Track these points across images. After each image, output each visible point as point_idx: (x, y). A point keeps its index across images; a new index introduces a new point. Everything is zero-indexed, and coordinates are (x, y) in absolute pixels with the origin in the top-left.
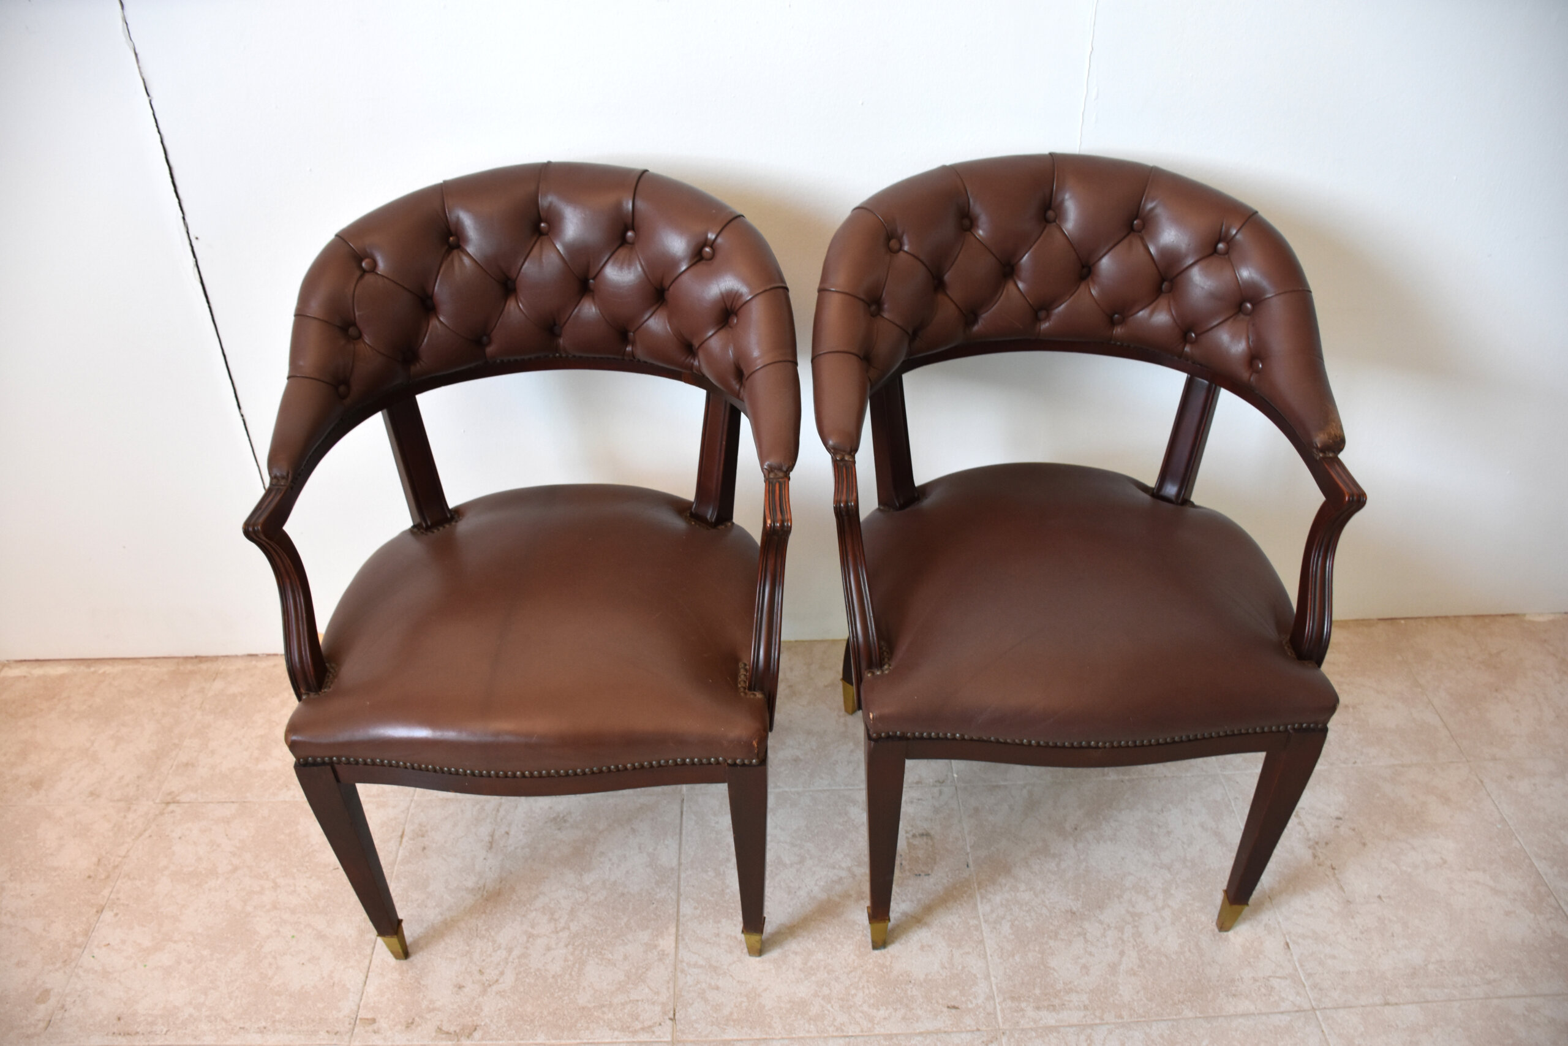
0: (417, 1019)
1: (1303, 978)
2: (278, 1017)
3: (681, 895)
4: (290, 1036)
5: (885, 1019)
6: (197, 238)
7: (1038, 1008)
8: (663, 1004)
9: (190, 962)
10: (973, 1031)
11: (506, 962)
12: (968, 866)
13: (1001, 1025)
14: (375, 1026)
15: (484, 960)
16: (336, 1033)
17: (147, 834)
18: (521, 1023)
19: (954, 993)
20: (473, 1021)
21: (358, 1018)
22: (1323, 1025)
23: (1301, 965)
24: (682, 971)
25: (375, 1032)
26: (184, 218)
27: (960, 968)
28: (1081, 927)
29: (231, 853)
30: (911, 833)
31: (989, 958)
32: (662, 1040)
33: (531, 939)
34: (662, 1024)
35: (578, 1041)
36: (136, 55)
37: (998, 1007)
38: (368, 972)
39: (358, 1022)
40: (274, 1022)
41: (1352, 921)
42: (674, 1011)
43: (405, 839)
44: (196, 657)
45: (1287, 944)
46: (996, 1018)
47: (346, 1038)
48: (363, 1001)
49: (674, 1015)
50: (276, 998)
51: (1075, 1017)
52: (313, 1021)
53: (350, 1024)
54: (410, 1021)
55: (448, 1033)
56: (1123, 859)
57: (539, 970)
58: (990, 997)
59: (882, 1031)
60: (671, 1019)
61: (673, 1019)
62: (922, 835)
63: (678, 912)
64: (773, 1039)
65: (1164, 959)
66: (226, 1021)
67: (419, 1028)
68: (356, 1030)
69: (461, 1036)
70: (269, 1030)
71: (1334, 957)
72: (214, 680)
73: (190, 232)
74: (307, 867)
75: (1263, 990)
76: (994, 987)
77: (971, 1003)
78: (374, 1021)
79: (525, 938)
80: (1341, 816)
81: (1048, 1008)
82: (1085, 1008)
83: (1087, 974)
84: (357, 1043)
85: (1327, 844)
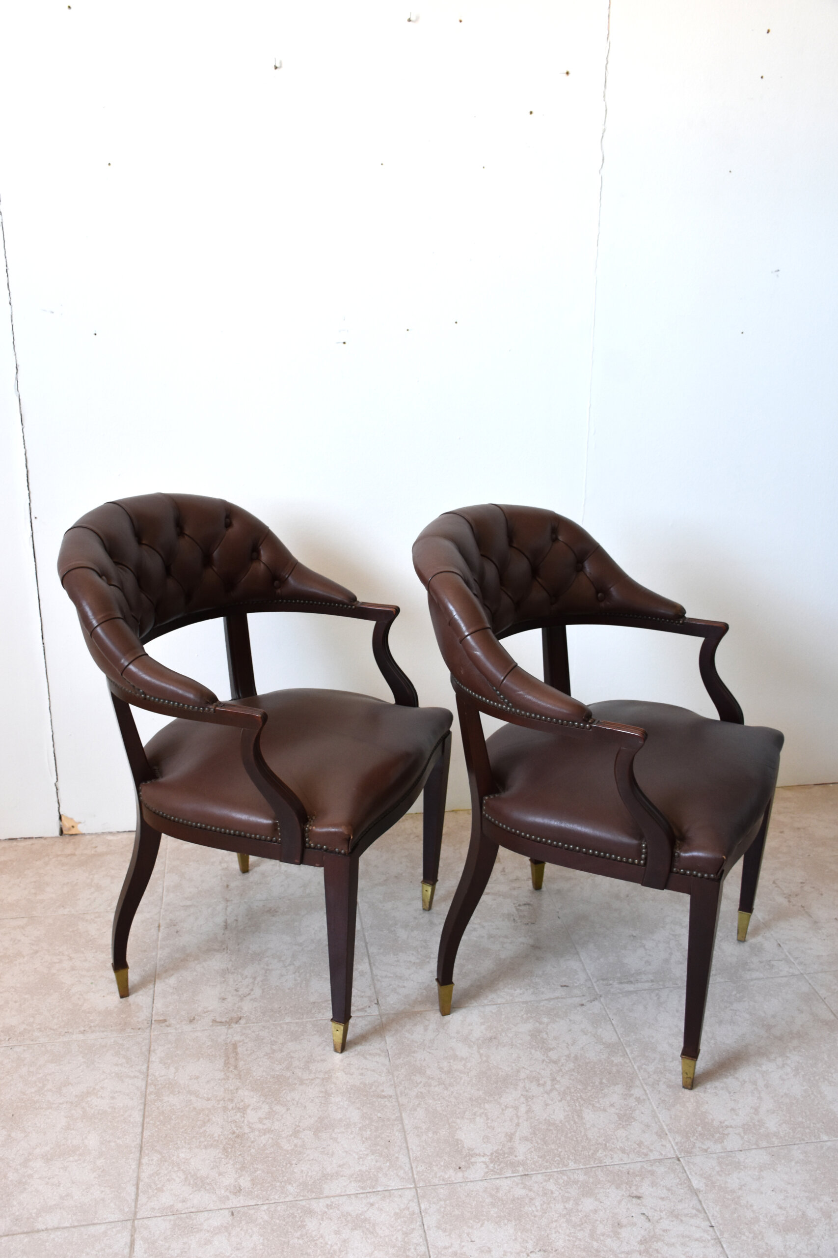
0: (196, 1017)
1: (792, 960)
2: (92, 1024)
4: (105, 1033)
5: (521, 994)
6: (36, 518)
7: (621, 983)
8: (369, 997)
9: (16, 1002)
10: (580, 996)
11: (253, 983)
12: (559, 918)
13: (599, 993)
14: (167, 1023)
15: (237, 985)
16: (139, 1029)
18: (272, 1013)
19: (564, 979)
20: (237, 1015)
21: (153, 1020)
22: (809, 981)
23: (790, 953)
24: (378, 980)
25: (167, 1026)
26: (30, 504)
27: (565, 967)
28: (641, 943)
29: (30, 944)
30: (518, 904)
31: (584, 961)
32: (373, 1014)
33: (268, 972)
34: (371, 1006)
35: (315, 1019)
37: (595, 984)
38: (154, 997)
39: (153, 1022)
40: (91, 1027)
41: (820, 931)
42: (377, 1000)
43: (161, 928)
45: (779, 945)
46: (594, 989)
47: (148, 1031)
48: (154, 1012)
50: (88, 1015)
51: (647, 985)
52: (120, 1024)
53: (148, 1023)
54: (192, 1018)
55: (220, 1022)
56: (662, 909)
57: (277, 986)
58: (588, 980)
59: (520, 1000)
60: (376, 1004)
61: (378, 1003)
62: (525, 904)
63: (368, 953)
66: (54, 1030)
67: (200, 1022)
68: (153, 1026)
69: (231, 1023)
70: (88, 1032)
71: (811, 949)
73: (32, 514)
74: (92, 947)
75: (767, 967)
76: (590, 976)
77: (576, 983)
78: (165, 1021)
79: (264, 971)
80: (804, 881)
81: (627, 983)
82: (652, 981)
83: (650, 965)
84: (156, 1033)
85: (797, 895)
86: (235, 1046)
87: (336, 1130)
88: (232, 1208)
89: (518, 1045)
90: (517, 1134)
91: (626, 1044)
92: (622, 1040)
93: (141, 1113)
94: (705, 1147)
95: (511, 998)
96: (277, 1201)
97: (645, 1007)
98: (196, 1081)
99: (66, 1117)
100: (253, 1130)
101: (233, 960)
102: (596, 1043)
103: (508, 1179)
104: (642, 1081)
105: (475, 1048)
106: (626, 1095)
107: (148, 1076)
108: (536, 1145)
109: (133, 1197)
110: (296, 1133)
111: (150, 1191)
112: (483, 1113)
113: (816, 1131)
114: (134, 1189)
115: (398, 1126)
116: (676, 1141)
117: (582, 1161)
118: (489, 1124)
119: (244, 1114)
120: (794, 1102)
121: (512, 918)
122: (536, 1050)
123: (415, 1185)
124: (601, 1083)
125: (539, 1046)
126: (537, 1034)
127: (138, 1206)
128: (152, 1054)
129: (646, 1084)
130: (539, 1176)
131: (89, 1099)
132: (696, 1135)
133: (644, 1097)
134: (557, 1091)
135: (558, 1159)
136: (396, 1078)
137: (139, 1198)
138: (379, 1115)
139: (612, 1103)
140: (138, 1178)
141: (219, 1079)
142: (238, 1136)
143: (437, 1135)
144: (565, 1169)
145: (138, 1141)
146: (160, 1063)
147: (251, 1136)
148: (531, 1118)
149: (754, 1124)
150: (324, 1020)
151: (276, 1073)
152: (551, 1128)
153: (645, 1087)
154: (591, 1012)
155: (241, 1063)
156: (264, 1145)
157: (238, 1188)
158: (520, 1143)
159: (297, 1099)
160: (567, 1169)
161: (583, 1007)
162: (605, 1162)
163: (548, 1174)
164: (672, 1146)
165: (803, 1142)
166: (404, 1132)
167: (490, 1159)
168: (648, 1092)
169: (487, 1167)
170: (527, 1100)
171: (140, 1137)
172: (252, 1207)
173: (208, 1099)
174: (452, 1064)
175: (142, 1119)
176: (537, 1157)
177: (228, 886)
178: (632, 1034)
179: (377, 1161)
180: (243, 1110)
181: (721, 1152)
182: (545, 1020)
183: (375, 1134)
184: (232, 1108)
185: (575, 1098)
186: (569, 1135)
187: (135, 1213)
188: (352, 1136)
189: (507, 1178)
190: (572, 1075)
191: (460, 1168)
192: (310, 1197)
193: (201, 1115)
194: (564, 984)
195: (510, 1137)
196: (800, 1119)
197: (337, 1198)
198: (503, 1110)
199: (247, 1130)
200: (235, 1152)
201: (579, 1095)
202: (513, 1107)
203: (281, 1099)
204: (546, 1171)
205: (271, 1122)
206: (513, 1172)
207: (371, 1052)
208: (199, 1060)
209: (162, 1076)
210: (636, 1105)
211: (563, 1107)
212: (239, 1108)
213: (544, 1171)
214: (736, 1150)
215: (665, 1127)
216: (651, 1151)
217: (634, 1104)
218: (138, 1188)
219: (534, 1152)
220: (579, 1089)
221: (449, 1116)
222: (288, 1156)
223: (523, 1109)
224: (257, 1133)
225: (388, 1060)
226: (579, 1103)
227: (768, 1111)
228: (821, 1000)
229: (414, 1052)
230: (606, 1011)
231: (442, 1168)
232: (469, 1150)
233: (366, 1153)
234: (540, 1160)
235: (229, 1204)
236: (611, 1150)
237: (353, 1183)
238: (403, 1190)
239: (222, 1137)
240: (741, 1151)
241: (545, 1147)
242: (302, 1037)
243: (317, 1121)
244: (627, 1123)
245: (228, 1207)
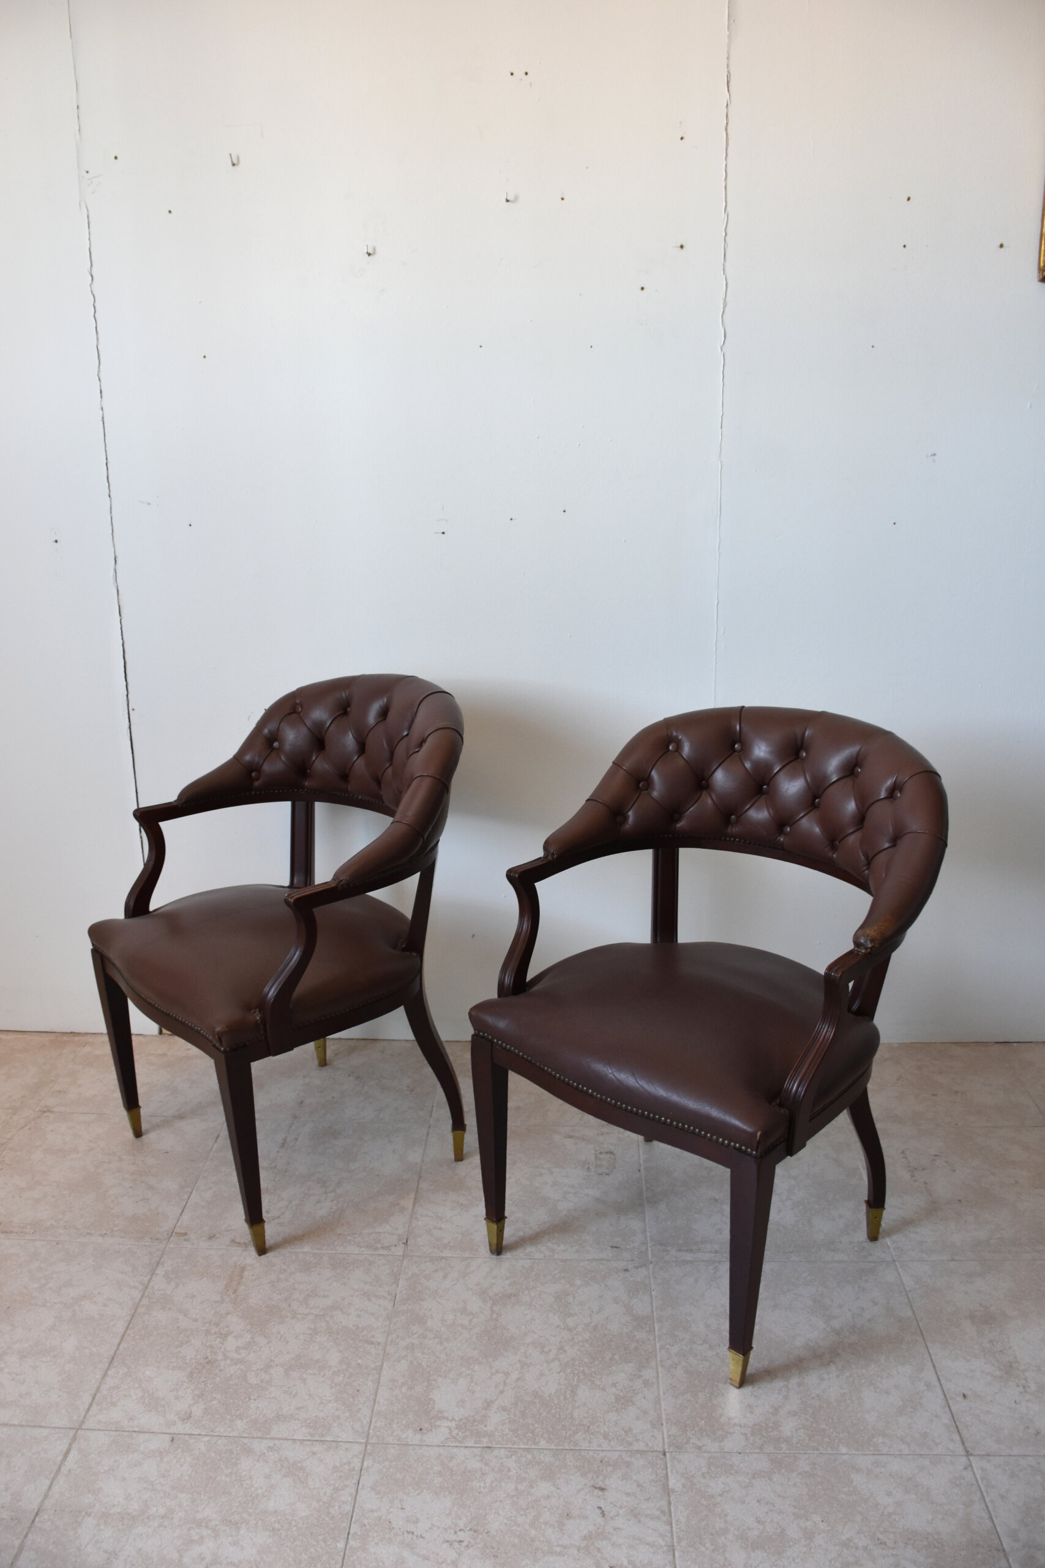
0: (217, 1235)
1: (889, 1244)
2: (115, 1229)
3: (421, 1178)
4: (123, 1239)
5: (563, 1251)
6: (133, 710)
7: (680, 1250)
8: (399, 1235)
9: (53, 1197)
10: (628, 1261)
12: (639, 1171)
13: (650, 1259)
14: (186, 1237)
16: (157, 1239)
17: (28, 1127)
19: (617, 1239)
21: (174, 1232)
22: (900, 1270)
24: (416, 1218)
25: (185, 1240)
26: (127, 695)
27: (624, 1226)
30: (599, 1151)
31: (647, 1222)
32: (396, 1254)
34: (397, 1245)
35: (334, 1252)
36: (118, 591)
37: (649, 1249)
38: (184, 1208)
39: (174, 1234)
40: (113, 1231)
42: (407, 1239)
43: (219, 1139)
44: (71, 1033)
46: (647, 1254)
47: (165, 1242)
48: (179, 1223)
49: (407, 1242)
51: (708, 1256)
52: (141, 1232)
53: (168, 1235)
54: (212, 1235)
55: (239, 1243)
58: (645, 1243)
59: (560, 1257)
60: (404, 1243)
62: (607, 1153)
63: (418, 1187)
64: (477, 1258)
65: (781, 1228)
66: (77, 1229)
67: (218, 1240)
68: (172, 1239)
70: (108, 1235)
72: (84, 1046)
73: (129, 705)
75: (856, 1249)
76: (648, 1238)
77: (629, 1245)
78: (186, 1234)
79: (302, 1195)
80: (938, 1154)
81: (687, 1251)
82: (716, 1252)
83: (721, 1233)
84: (172, 1246)
85: (923, 1169)
86: (243, 1269)
87: (308, 1371)
88: (175, 1434)
89: (538, 1306)
90: (496, 1403)
91: (657, 1319)
92: (655, 1314)
93: (126, 1325)
94: (700, 1444)
95: (551, 1254)
96: (221, 1434)
97: (696, 1281)
98: (191, 1300)
99: (55, 1317)
100: (226, 1357)
101: (276, 1180)
102: (625, 1314)
103: (467, 1449)
104: (659, 1362)
105: (490, 1303)
106: (635, 1375)
107: (147, 1288)
108: (512, 1417)
109: (87, 1407)
110: (267, 1368)
111: (104, 1403)
112: (469, 1375)
113: (837, 1441)
114: (90, 1399)
115: (374, 1376)
116: (670, 1433)
117: (556, 1441)
118: (471, 1388)
119: (224, 1340)
120: (825, 1406)
121: (587, 1166)
122: (555, 1314)
123: (367, 1440)
124: (612, 1359)
125: (559, 1311)
126: (563, 1297)
127: (87, 1417)
128: (160, 1266)
129: (662, 1366)
130: (503, 1450)
131: (83, 1303)
132: (696, 1429)
133: (654, 1380)
134: (560, 1361)
135: (531, 1435)
136: (392, 1325)
137: (91, 1409)
138: (359, 1361)
139: (615, 1382)
140: (98, 1389)
141: (214, 1302)
142: (208, 1363)
143: (411, 1391)
144: (533, 1447)
145: (112, 1353)
146: (164, 1277)
147: (222, 1363)
148: (519, 1387)
149: (767, 1425)
150: (344, 1254)
151: (274, 1303)
152: (537, 1401)
153: (660, 1369)
154: (632, 1279)
155: (242, 1288)
156: (231, 1376)
157: (188, 1415)
158: (496, 1412)
159: (282, 1333)
160: (536, 1447)
161: (627, 1272)
162: (581, 1446)
163: (513, 1450)
164: (663, 1438)
165: (816, 1452)
166: (378, 1383)
167: (457, 1425)
168: (660, 1375)
169: (451, 1432)
170: (523, 1366)
171: (116, 1347)
172: (194, 1436)
173: (196, 1320)
174: (458, 1318)
175: (124, 1330)
176: (507, 1430)
177: (302, 1102)
178: (669, 1309)
179: (337, 1410)
180: (224, 1337)
181: (717, 1452)
182: (578, 1282)
183: (346, 1380)
184: (215, 1333)
185: (576, 1372)
186: (553, 1411)
187: (83, 1422)
188: (322, 1379)
189: (466, 1447)
190: (583, 1346)
191: (421, 1429)
192: (255, 1436)
193: (182, 1335)
194: (615, 1245)
195: (488, 1404)
196: (823, 1426)
197: (281, 1441)
198: (492, 1374)
199: (220, 1357)
200: (200, 1378)
201: (581, 1369)
202: (504, 1373)
203: (267, 1330)
204: (512, 1446)
205: (247, 1352)
206: (475, 1443)
207: (378, 1294)
208: (201, 1279)
209: (160, 1290)
210: (642, 1388)
211: (559, 1380)
212: (221, 1334)
213: (509, 1446)
214: (735, 1451)
215: (664, 1417)
216: (638, 1440)
217: (639, 1387)
218: (94, 1398)
219: (507, 1424)
220: (585, 1362)
221: (432, 1373)
222: (250, 1390)
223: (514, 1376)
224: (228, 1361)
225: (393, 1305)
226: (579, 1377)
227: (789, 1413)
228: (904, 1293)
229: (422, 1300)
230: (650, 1281)
231: (403, 1427)
232: (438, 1412)
233: (329, 1398)
234: (511, 1433)
235: (173, 1430)
236: (592, 1434)
237: (303, 1428)
238: (352, 1444)
239: (194, 1361)
240: (740, 1453)
241: (521, 1421)
242: (314, 1269)
243: (293, 1358)
244: (623, 1406)
245: (172, 1432)
